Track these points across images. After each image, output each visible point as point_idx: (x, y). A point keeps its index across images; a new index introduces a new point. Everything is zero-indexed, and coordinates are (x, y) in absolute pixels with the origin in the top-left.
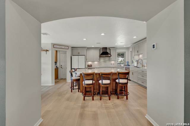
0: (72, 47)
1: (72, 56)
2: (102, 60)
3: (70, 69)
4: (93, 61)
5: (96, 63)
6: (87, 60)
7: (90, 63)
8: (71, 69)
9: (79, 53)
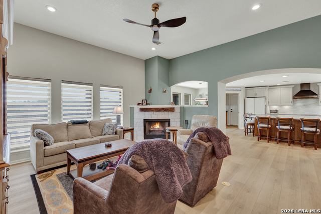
0: (246, 88)
1: (246, 99)
2: (300, 103)
3: (243, 113)
4: (281, 105)
5: (287, 107)
6: (270, 104)
7: (275, 108)
8: (245, 113)
9: (256, 94)
